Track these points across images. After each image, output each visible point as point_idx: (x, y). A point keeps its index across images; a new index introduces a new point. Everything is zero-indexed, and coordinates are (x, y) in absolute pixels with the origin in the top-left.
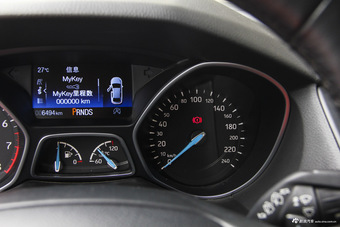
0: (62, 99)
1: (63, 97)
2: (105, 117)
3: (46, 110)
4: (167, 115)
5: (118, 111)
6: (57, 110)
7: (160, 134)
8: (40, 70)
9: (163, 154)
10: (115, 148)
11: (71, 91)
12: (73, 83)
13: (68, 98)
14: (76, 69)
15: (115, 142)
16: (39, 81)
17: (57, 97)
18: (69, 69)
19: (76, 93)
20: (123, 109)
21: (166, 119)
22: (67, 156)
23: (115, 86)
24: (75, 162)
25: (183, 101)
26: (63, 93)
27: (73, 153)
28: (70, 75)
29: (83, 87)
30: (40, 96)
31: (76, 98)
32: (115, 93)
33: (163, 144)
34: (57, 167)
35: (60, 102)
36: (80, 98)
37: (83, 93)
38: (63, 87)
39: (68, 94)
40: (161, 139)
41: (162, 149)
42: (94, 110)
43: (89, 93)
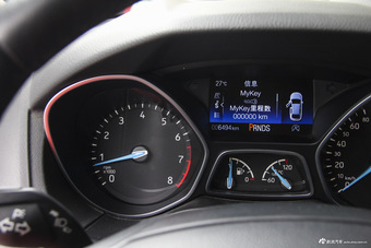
0: (239, 114)
1: (241, 112)
2: (282, 134)
3: (222, 124)
4: (346, 134)
5: (296, 128)
6: (234, 125)
7: (338, 154)
8: (218, 83)
9: (341, 176)
10: (289, 167)
11: (249, 106)
12: (251, 97)
13: (245, 113)
14: (255, 83)
15: (290, 160)
16: (217, 95)
17: (234, 112)
18: (247, 83)
19: (253, 108)
20: (302, 127)
21: (345, 138)
22: (239, 173)
23: (295, 101)
24: (247, 180)
25: (364, 120)
26: (240, 108)
27: (245, 170)
28: (248, 89)
29: (261, 102)
30: (217, 110)
31: (253, 113)
32: (295, 109)
33: (340, 165)
34: (229, 183)
35: (236, 117)
36: (257, 113)
37: (260, 108)
38: (240, 101)
39: (245, 109)
40: (339, 159)
41: (340, 171)
42: (272, 126)
43: (267, 108)
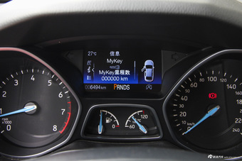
0: (106, 77)
1: (107, 75)
2: (138, 91)
3: (93, 85)
4: (188, 91)
5: (149, 87)
6: (102, 85)
7: (182, 106)
8: (90, 53)
9: (184, 122)
10: (146, 117)
11: (114, 70)
12: (115, 64)
13: (111, 76)
14: (118, 53)
15: (146, 111)
16: (89, 62)
17: (102, 75)
18: (112, 53)
19: (117, 72)
20: (153, 86)
21: (187, 94)
22: (107, 121)
23: (148, 67)
24: (113, 126)
25: (201, 80)
26: (107, 72)
27: (112, 119)
28: (113, 58)
29: (123, 67)
30: (89, 74)
31: (117, 76)
32: (148, 72)
33: (184, 114)
34: (100, 129)
35: (104, 79)
36: (120, 76)
37: (122, 72)
38: (107, 67)
39: (111, 73)
40: (183, 110)
41: (183, 118)
42: (131, 86)
43: (127, 72)
